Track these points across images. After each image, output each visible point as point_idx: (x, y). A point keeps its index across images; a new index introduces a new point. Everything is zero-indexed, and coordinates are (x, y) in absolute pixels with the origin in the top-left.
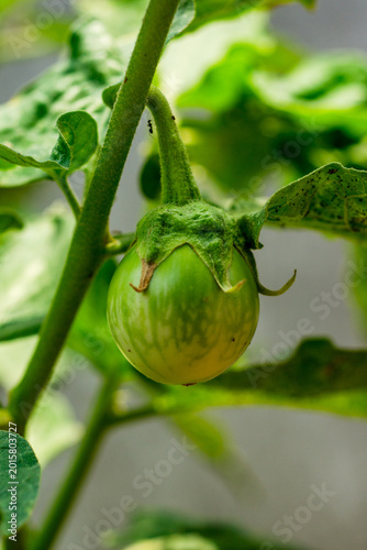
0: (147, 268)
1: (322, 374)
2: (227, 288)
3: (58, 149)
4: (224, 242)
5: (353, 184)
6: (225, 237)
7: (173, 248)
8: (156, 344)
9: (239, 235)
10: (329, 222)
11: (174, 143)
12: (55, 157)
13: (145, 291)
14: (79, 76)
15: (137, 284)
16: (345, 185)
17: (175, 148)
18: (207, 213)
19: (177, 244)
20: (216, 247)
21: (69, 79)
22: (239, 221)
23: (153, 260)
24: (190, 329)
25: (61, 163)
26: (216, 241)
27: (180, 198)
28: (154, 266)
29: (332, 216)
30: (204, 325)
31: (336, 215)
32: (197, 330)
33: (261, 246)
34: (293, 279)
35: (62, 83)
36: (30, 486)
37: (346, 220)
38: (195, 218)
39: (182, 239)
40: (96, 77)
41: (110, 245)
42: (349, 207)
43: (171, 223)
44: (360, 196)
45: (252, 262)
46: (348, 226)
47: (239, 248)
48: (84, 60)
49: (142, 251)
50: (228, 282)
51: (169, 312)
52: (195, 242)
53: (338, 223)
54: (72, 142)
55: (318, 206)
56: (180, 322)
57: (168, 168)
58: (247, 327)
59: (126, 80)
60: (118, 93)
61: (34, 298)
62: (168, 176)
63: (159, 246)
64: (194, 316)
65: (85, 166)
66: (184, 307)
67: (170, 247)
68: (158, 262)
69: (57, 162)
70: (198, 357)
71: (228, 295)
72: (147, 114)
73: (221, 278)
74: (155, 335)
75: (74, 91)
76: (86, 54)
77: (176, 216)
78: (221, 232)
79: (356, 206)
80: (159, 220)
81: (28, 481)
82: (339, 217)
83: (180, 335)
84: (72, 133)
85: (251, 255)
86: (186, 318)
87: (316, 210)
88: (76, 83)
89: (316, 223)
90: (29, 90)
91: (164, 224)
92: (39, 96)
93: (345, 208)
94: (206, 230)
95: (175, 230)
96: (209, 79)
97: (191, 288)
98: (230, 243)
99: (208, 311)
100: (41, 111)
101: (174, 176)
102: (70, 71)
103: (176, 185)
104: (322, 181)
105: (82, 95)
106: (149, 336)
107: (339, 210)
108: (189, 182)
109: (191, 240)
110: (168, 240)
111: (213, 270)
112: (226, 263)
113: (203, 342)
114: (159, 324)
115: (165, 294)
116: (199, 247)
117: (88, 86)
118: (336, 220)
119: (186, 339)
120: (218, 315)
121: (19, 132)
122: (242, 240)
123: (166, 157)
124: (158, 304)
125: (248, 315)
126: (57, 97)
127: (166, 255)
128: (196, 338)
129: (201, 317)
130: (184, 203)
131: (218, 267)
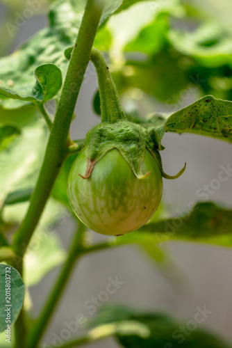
0: (90, 164)
1: (209, 224)
2: (140, 176)
3: (36, 88)
4: (139, 146)
5: (221, 109)
6: (140, 143)
7: (106, 151)
8: (96, 211)
9: (150, 141)
10: (208, 131)
11: (108, 84)
12: (34, 93)
13: (89, 178)
14: (54, 38)
15: (84, 174)
16: (217, 109)
17: (109, 87)
18: (128, 128)
19: (109, 148)
20: (134, 150)
21: (48, 40)
22: (150, 132)
23: (94, 159)
24: (117, 201)
25: (38, 97)
26: (133, 146)
27: (112, 119)
28: (94, 162)
29: (210, 128)
30: (125, 199)
31: (213, 127)
32: (121, 202)
33: (163, 148)
34: (184, 169)
35: (44, 43)
36: (17, 300)
37: (218, 130)
38: (120, 132)
39: (112, 145)
40: (65, 39)
41: (71, 147)
42: (220, 123)
43: (106, 135)
44: (226, 116)
45: (159, 158)
46: (221, 134)
47: (150, 149)
48: (58, 28)
49: (87, 153)
50: (141, 172)
51: (103, 191)
52: (120, 147)
53: (215, 132)
54: (45, 83)
55: (201, 121)
56: (110, 198)
57: (104, 100)
58: (154, 200)
59: (76, 45)
60: (71, 54)
61: (29, 177)
62: (104, 105)
63: (97, 150)
64: (119, 194)
65: (55, 97)
66: (113, 188)
67: (105, 150)
68: (97, 160)
69: (34, 97)
70: (123, 219)
71: (141, 181)
72: (91, 65)
73: (136, 170)
74: (95, 205)
75: (51, 48)
76: (59, 24)
77: (109, 130)
78: (137, 140)
79: (224, 122)
80: (98, 133)
81: (16, 297)
82: (215, 129)
83: (110, 205)
84: (45, 78)
85: (158, 153)
86: (114, 195)
87: (200, 124)
88: (52, 43)
89: (201, 131)
90: (24, 47)
91: (101, 135)
92: (30, 51)
93: (217, 123)
94: (127, 139)
95: (108, 140)
96: (143, 35)
97: (117, 176)
98: (143, 147)
99: (128, 191)
100: (31, 60)
101: (108, 105)
102: (49, 35)
103: (110, 111)
104: (202, 107)
105: (56, 50)
106: (91, 206)
107: (214, 124)
108: (118, 108)
109: (118, 146)
110: (103, 146)
111: (131, 165)
112: (140, 160)
113: (125, 210)
114: (98, 199)
115: (101, 180)
116: (123, 150)
117: (60, 45)
118: (213, 130)
119: (115, 208)
120: (135, 193)
121: (18, 74)
122: (152, 144)
123: (103, 93)
124: (97, 186)
125: (154, 192)
126: (41, 51)
127: (102, 155)
128: (121, 207)
129: (124, 194)
130: (115, 121)
131: (134, 163)
